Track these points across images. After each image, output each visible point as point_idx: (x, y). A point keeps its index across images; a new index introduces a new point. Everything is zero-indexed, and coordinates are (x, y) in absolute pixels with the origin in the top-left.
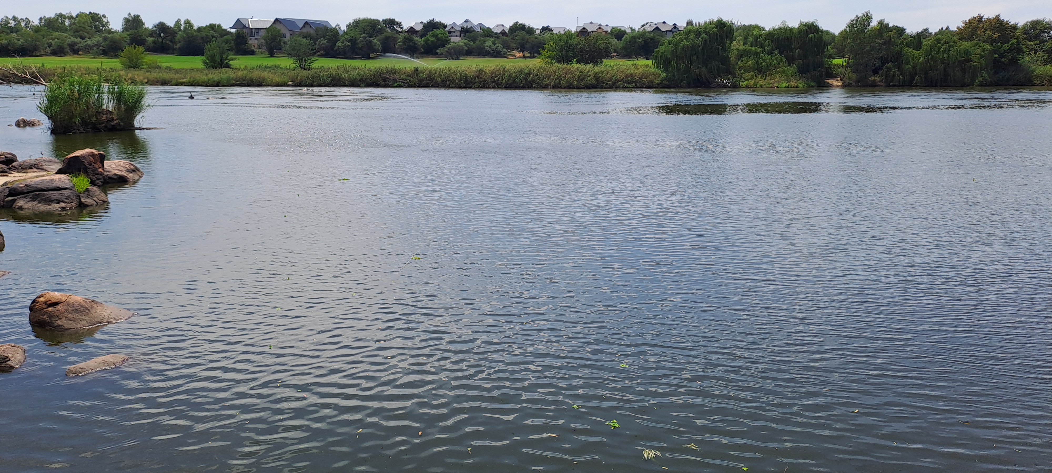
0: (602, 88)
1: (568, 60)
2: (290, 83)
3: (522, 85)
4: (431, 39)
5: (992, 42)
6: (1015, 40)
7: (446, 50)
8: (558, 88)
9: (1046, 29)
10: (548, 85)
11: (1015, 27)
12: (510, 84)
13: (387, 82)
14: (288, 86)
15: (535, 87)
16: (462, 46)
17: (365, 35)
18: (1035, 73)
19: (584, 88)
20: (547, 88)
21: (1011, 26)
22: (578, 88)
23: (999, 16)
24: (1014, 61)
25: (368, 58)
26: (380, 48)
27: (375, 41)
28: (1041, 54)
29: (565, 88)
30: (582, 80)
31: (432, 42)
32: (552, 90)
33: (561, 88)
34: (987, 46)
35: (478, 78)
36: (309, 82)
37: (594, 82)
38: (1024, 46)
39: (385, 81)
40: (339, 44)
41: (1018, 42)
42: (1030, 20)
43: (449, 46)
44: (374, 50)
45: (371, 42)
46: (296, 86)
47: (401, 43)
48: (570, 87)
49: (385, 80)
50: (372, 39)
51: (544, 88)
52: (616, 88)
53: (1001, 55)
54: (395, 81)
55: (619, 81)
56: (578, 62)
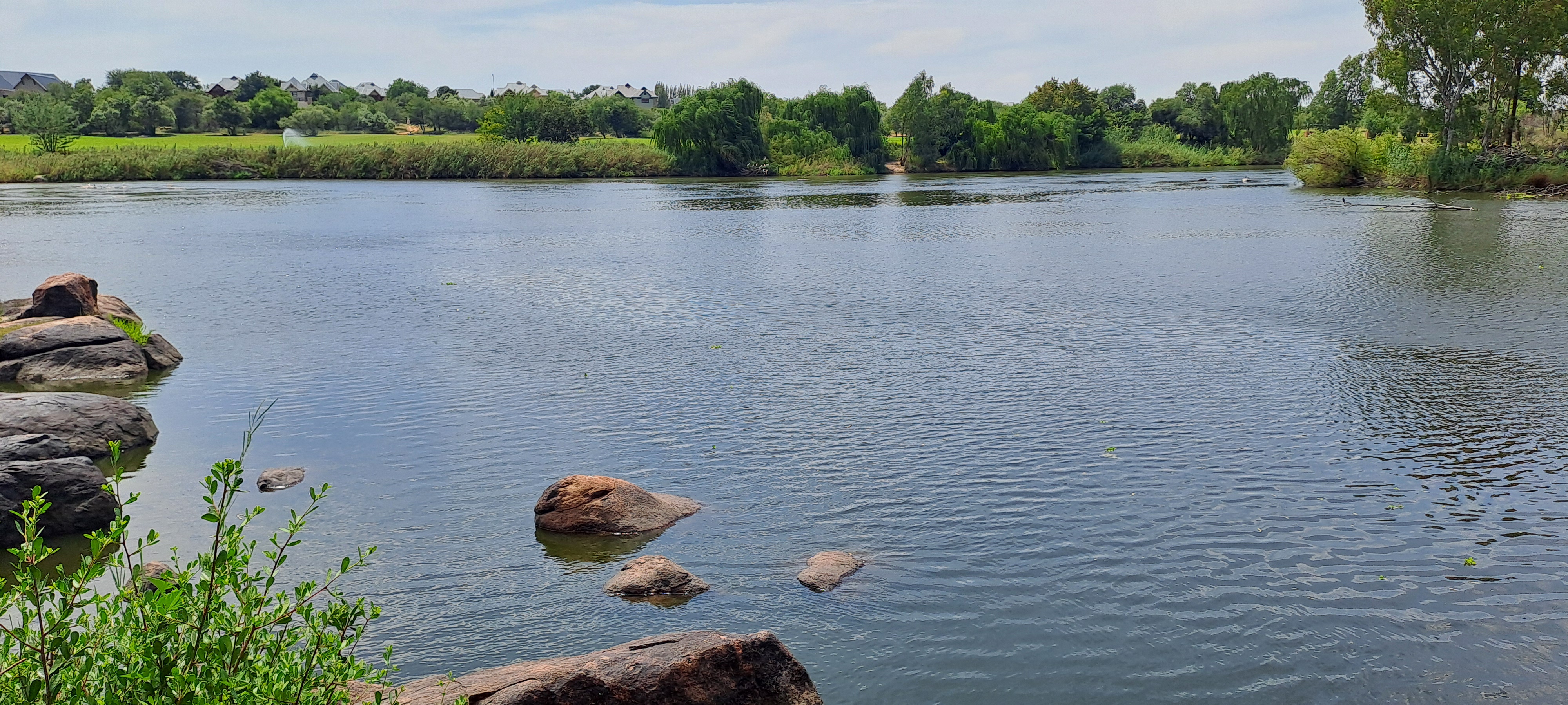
0: (586, 176)
1: (523, 136)
2: (40, 177)
3: (460, 173)
4: (262, 104)
5: (1072, 112)
6: (1098, 111)
7: (295, 120)
8: (519, 177)
9: (1127, 97)
10: (501, 173)
11: (1095, 94)
12: (440, 172)
13: (222, 172)
14: (37, 181)
15: (480, 177)
16: (321, 115)
17: (144, 97)
18: (1123, 152)
19: (559, 177)
20: (502, 178)
21: (1091, 93)
22: (549, 177)
23: (1076, 80)
24: (1099, 137)
25: (153, 134)
26: (174, 118)
27: (163, 107)
28: (1126, 128)
29: (529, 177)
30: (556, 166)
31: (266, 109)
32: (508, 180)
33: (523, 178)
34: (1070, 119)
35: (386, 163)
36: (75, 174)
37: (574, 168)
38: (1108, 119)
39: (217, 170)
40: (97, 111)
41: (1102, 113)
42: (1109, 86)
43: (299, 114)
44: (163, 123)
45: (156, 108)
46: (50, 181)
47: (211, 111)
48: (537, 176)
49: (217, 167)
50: (157, 103)
51: (495, 178)
52: (608, 177)
53: (1084, 129)
54: (236, 169)
55: (609, 166)
56: (540, 139)
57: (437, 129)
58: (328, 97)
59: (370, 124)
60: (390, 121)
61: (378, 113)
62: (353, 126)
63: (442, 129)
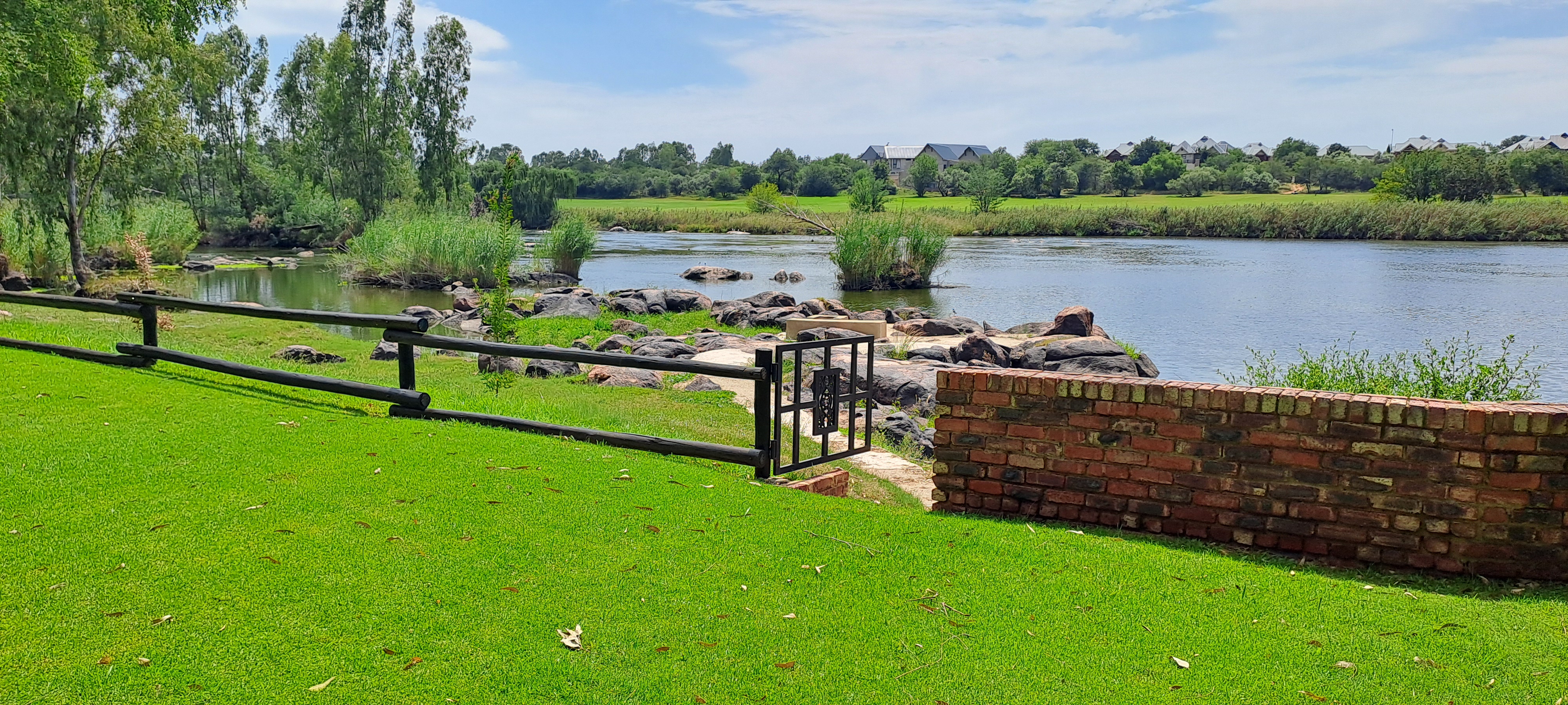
0: (1497, 240)
1: (1424, 195)
2: (976, 232)
3: (1347, 234)
4: (1154, 167)
7: (1183, 182)
8: (1414, 239)
10: (1393, 234)
12: (1327, 233)
13: (1117, 230)
14: (974, 235)
15: (1370, 238)
16: (1207, 177)
17: (1055, 163)
19: (1462, 240)
20: (1393, 239)
22: (1449, 239)
25: (1058, 196)
26: (1077, 181)
27: (1069, 172)
29: (1426, 239)
30: (1460, 226)
31: (1157, 172)
32: (1400, 241)
33: (1420, 240)
35: (1271, 223)
36: (1003, 230)
37: (1481, 229)
39: (1113, 228)
40: (1016, 177)
43: (1187, 176)
44: (1068, 185)
45: (1063, 173)
46: (984, 235)
47: (1109, 174)
48: (1436, 237)
49: (1114, 226)
50: (1065, 169)
51: (1387, 239)
52: (1524, 240)
54: (1130, 227)
55: (1529, 229)
56: (1446, 198)
57: (1324, 189)
58: (1216, 158)
59: (1254, 184)
60: (1275, 181)
61: (1264, 173)
62: (1237, 186)
63: (1329, 188)
